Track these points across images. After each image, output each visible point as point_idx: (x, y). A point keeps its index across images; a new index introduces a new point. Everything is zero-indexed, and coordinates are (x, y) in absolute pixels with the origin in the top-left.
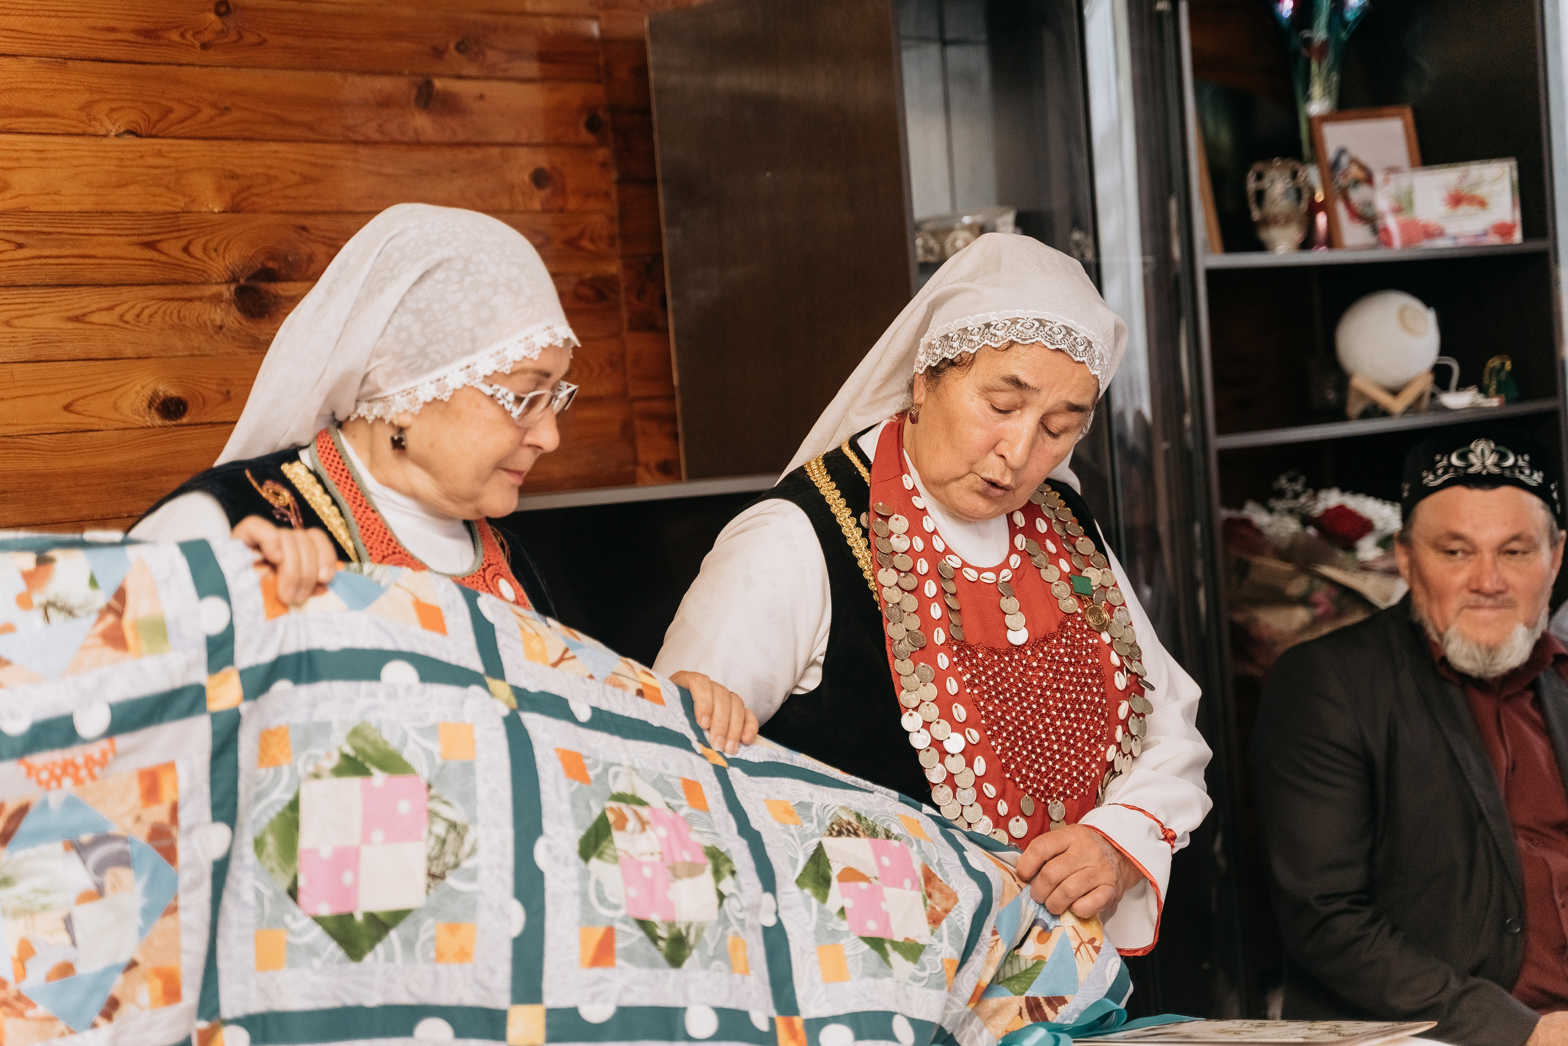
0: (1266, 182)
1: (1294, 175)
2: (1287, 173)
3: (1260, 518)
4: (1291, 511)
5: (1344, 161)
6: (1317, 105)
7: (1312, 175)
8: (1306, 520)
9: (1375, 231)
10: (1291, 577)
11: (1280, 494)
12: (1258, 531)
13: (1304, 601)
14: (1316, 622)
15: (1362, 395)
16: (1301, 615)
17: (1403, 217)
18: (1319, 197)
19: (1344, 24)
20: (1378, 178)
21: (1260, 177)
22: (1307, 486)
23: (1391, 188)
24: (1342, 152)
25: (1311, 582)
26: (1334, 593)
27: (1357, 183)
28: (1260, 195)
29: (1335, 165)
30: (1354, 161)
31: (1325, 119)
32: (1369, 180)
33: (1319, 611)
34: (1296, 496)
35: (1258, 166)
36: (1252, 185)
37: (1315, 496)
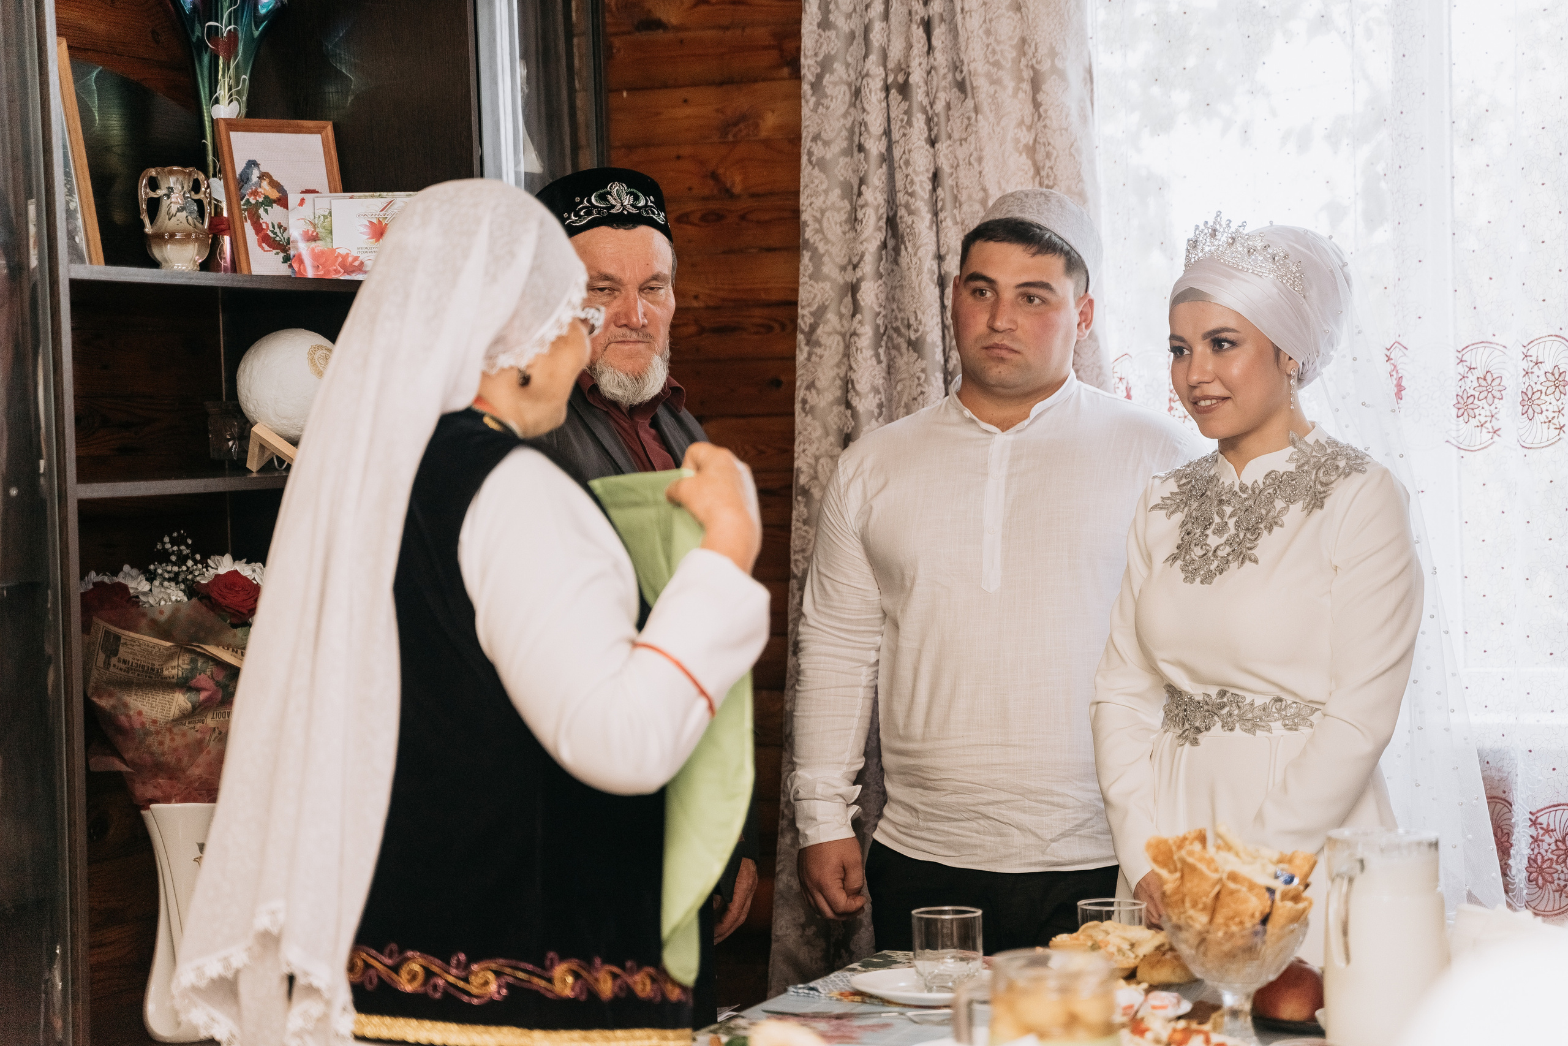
0: (160, 193)
1: (196, 187)
2: (189, 184)
3: (138, 584)
4: (175, 579)
5: (255, 174)
6: (225, 109)
7: (217, 188)
8: (193, 590)
9: (287, 259)
10: (171, 657)
11: (164, 557)
12: (134, 601)
13: (184, 685)
14: (196, 712)
15: (263, 447)
16: (181, 701)
17: (319, 246)
18: (225, 214)
19: (257, 20)
20: (293, 199)
21: (154, 184)
22: (194, 549)
23: (307, 211)
24: (252, 164)
25: (193, 661)
26: (221, 676)
27: (268, 202)
28: (154, 206)
29: (244, 179)
30: (263, 176)
31: (233, 125)
32: (283, 202)
33: (203, 696)
34: (182, 560)
35: (153, 172)
36: (144, 193)
37: (204, 562)
